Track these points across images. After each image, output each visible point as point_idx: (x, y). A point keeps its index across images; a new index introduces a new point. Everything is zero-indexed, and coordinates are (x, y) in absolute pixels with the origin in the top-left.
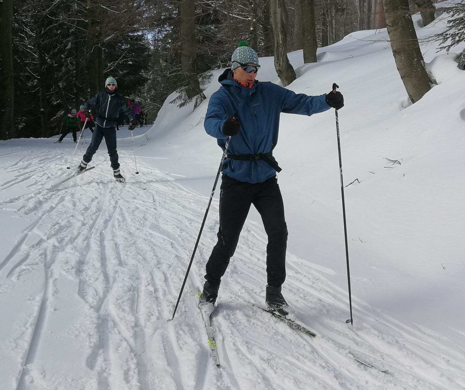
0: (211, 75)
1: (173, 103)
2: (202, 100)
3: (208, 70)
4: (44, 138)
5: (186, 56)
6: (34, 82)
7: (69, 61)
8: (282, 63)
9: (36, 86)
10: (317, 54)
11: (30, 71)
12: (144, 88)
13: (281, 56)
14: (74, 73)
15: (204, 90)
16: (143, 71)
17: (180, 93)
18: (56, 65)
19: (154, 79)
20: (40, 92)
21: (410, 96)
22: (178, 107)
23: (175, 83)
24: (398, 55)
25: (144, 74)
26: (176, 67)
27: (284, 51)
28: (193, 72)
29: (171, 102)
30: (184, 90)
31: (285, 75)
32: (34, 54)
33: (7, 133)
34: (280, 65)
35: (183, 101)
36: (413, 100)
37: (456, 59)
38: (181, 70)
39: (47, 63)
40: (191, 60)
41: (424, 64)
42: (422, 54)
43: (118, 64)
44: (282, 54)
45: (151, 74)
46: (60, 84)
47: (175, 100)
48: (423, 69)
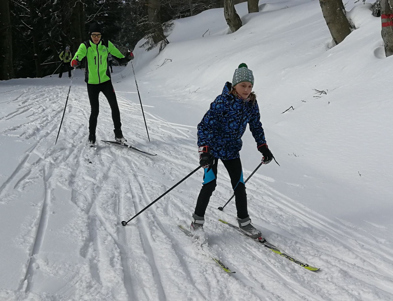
0: (173, 24)
1: (142, 48)
2: (166, 45)
3: (170, 20)
4: (38, 78)
5: (152, 8)
6: (28, 32)
7: (56, 15)
8: (230, 13)
9: (29, 36)
10: (259, 5)
11: (25, 23)
12: (119, 36)
13: (229, 7)
14: (61, 24)
15: (167, 36)
16: (117, 22)
17: (147, 39)
18: (46, 18)
19: (126, 29)
20: (33, 41)
21: (334, 39)
22: (147, 51)
23: (143, 31)
24: (324, 5)
25: (118, 24)
26: (144, 18)
27: (232, 3)
28: (158, 22)
29: (141, 47)
30: (151, 37)
31: (233, 23)
32: (27, 9)
33: (8, 75)
34: (228, 15)
35: (150, 46)
36: (337, 42)
37: (371, 8)
38: (148, 20)
39: (38, 16)
40: (156, 12)
41: (345, 13)
42: (344, 4)
43: (97, 16)
44: (230, 5)
45: (124, 24)
46: (50, 34)
47: (144, 45)
48: (345, 16)
